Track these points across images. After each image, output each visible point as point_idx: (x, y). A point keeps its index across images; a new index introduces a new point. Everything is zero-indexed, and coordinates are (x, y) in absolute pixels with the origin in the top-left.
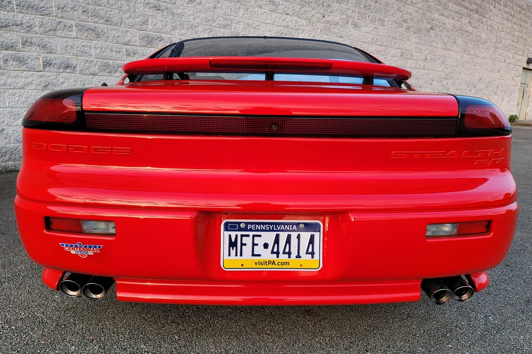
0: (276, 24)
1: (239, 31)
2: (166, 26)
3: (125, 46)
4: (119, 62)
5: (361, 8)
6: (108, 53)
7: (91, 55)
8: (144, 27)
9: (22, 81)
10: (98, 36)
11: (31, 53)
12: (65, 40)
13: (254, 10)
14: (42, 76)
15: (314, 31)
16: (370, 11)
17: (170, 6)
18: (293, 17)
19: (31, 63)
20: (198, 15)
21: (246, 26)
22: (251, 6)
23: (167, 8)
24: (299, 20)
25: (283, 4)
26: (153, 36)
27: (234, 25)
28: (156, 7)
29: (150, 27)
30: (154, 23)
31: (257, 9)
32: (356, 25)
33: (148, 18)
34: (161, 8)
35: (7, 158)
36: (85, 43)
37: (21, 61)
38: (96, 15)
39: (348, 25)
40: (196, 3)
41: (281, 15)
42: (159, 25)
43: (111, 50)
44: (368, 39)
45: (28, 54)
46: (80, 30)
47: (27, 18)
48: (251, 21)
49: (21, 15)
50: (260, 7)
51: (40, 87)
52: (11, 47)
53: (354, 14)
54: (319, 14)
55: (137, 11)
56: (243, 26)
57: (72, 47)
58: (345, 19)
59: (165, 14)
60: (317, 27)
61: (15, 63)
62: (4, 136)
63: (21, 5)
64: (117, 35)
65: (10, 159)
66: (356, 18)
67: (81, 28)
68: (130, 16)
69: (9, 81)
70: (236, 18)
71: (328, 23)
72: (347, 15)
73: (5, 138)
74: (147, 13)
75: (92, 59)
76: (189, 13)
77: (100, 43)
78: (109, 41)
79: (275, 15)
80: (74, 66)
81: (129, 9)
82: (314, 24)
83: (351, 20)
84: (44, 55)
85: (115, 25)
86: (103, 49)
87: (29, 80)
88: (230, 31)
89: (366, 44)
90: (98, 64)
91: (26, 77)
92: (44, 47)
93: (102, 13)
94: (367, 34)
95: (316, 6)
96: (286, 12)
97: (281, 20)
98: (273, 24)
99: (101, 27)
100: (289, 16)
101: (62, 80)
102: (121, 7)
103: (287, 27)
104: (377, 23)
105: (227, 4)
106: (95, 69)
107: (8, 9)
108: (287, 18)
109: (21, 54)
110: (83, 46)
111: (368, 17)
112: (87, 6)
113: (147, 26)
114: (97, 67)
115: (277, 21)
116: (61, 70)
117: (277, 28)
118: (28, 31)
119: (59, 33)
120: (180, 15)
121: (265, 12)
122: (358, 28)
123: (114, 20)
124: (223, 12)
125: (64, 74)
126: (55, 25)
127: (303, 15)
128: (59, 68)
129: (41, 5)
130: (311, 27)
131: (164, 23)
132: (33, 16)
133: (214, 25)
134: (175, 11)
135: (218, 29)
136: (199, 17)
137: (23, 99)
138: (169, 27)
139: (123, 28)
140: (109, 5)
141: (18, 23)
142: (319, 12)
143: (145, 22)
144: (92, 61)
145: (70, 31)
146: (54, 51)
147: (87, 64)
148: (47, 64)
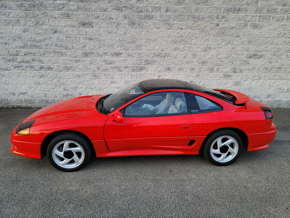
0: (171, 36)
1: (142, 44)
2: (95, 47)
3: (75, 58)
4: (72, 65)
5: (264, 13)
6: (67, 61)
7: (59, 63)
8: (84, 49)
9: (32, 75)
10: (62, 55)
11: (35, 64)
12: (48, 58)
13: (153, 30)
14: (40, 73)
15: (208, 36)
16: (276, 13)
17: (97, 37)
18: (186, 30)
19: (35, 68)
20: (114, 39)
21: (147, 40)
22: (151, 29)
23: (96, 38)
24: (192, 31)
25: (177, 24)
26: (89, 52)
27: (138, 41)
28: (89, 39)
29: (87, 48)
30: (89, 46)
31: (156, 30)
32: (255, 27)
33: (86, 44)
34: (92, 39)
35: (28, 103)
36: (57, 58)
37: (32, 67)
38: (61, 46)
39: (246, 27)
40: (113, 33)
41: (176, 30)
42: (92, 47)
43: (68, 60)
44: (274, 35)
45: (34, 64)
46: (55, 53)
47: (33, 50)
48: (151, 37)
49: (31, 50)
50: (158, 28)
51: (39, 77)
52: (28, 62)
53: (254, 18)
54: (213, 24)
55: (81, 42)
56: (145, 41)
57: (51, 60)
58: (243, 23)
59: (95, 41)
60: (210, 33)
61: (30, 68)
62: (27, 95)
63: (31, 46)
64: (71, 53)
65: (29, 103)
66: (257, 21)
67: (55, 52)
68: (77, 45)
69: (28, 75)
70: (140, 37)
71: (222, 29)
72: (245, 21)
73: (27, 96)
74: (86, 42)
75: (60, 65)
76: (108, 39)
77: (64, 57)
78: (67, 56)
79: (170, 31)
80: (52, 68)
81: (77, 41)
82: (208, 32)
83: (249, 23)
84: (40, 64)
85: (70, 49)
86: (65, 60)
87: (35, 74)
88: (135, 44)
89: (269, 39)
90: (63, 67)
91: (34, 73)
92: (40, 61)
93: (64, 45)
94: (271, 31)
95: (210, 19)
96: (180, 28)
97: (176, 33)
98: (169, 37)
99: (64, 51)
100: (182, 30)
101: (48, 74)
102: (73, 41)
103: (181, 37)
104: (285, 21)
105: (133, 30)
106: (61, 69)
107: (27, 48)
108: (181, 32)
109: (32, 64)
110: (56, 60)
111: (273, 18)
112: (57, 43)
113: (85, 48)
114: (62, 68)
115: (172, 34)
116: (47, 70)
117: (172, 39)
118: (34, 56)
119: (46, 55)
120: (104, 41)
121: (161, 31)
122: (259, 28)
123: (70, 47)
124: (130, 35)
125: (48, 72)
126: (44, 52)
127: (196, 28)
128: (46, 69)
129: (39, 45)
130: (204, 34)
131: (94, 46)
132: (36, 49)
133: (124, 42)
134: (101, 39)
135: (127, 44)
136: (115, 39)
137: (33, 81)
138: (97, 47)
139: (73, 50)
140: (67, 41)
141: (30, 53)
142: (212, 23)
143: (85, 46)
144: (60, 66)
145: (51, 54)
146: (44, 63)
147: (58, 67)
148: (41, 68)
